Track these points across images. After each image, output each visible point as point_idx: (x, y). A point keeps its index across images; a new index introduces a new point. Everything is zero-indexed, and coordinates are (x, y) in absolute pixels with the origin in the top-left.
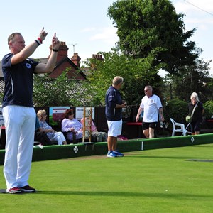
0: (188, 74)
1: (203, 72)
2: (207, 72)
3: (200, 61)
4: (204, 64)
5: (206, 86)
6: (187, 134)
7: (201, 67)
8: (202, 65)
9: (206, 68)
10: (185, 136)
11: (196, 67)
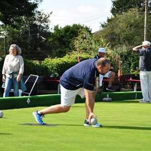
0: (25, 27)
1: (42, 25)
2: (47, 26)
3: (39, 12)
4: (43, 16)
5: (46, 41)
6: (23, 95)
7: (40, 20)
8: (41, 18)
9: (45, 20)
10: (20, 97)
11: (35, 19)
